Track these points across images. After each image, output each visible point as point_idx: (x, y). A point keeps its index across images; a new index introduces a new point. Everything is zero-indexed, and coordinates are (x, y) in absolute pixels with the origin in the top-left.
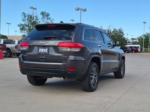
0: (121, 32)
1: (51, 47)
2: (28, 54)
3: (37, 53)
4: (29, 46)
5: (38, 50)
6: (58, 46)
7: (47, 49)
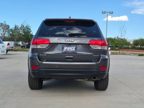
0: (28, 28)
1: (80, 45)
2: (47, 53)
3: (61, 52)
4: (50, 44)
5: (63, 48)
6: (89, 44)
7: (74, 48)
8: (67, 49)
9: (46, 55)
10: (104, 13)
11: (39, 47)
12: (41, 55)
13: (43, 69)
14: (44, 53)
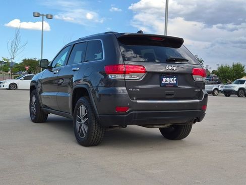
3: (159, 86)
5: (161, 80)
6: (192, 74)
7: (175, 79)
8: (166, 81)
9: (139, 90)
10: (36, 15)
11: (127, 77)
12: (131, 89)
13: (136, 111)
14: (137, 87)
